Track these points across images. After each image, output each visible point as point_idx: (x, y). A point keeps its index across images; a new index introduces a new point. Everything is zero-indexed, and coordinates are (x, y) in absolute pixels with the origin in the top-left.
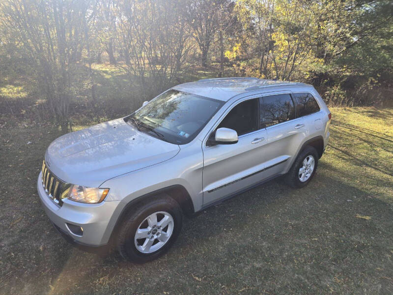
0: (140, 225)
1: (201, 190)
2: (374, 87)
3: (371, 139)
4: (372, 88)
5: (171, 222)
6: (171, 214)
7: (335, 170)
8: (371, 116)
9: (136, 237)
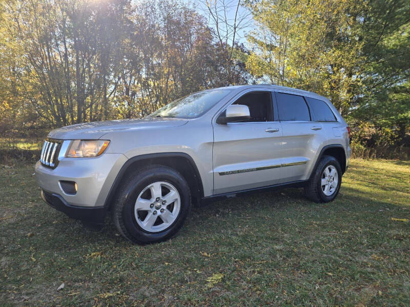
0: (142, 193)
1: (211, 170)
2: (395, 142)
3: (399, 176)
4: (393, 144)
5: (177, 200)
6: (178, 190)
7: (363, 193)
8: (397, 164)
9: (137, 207)
